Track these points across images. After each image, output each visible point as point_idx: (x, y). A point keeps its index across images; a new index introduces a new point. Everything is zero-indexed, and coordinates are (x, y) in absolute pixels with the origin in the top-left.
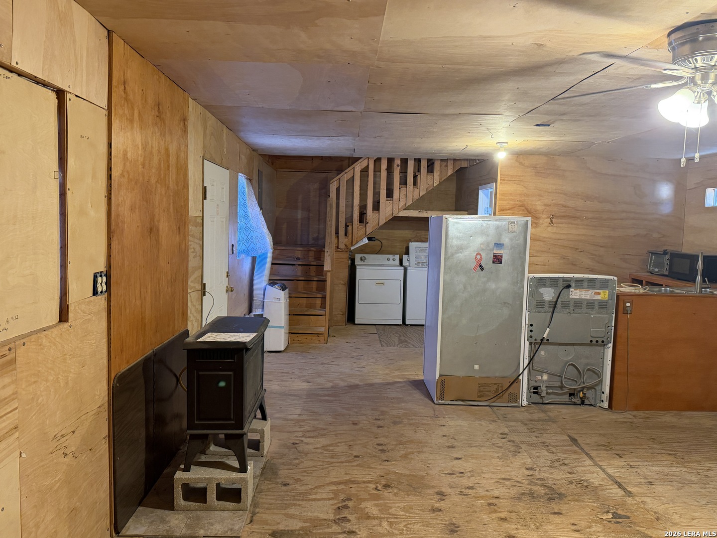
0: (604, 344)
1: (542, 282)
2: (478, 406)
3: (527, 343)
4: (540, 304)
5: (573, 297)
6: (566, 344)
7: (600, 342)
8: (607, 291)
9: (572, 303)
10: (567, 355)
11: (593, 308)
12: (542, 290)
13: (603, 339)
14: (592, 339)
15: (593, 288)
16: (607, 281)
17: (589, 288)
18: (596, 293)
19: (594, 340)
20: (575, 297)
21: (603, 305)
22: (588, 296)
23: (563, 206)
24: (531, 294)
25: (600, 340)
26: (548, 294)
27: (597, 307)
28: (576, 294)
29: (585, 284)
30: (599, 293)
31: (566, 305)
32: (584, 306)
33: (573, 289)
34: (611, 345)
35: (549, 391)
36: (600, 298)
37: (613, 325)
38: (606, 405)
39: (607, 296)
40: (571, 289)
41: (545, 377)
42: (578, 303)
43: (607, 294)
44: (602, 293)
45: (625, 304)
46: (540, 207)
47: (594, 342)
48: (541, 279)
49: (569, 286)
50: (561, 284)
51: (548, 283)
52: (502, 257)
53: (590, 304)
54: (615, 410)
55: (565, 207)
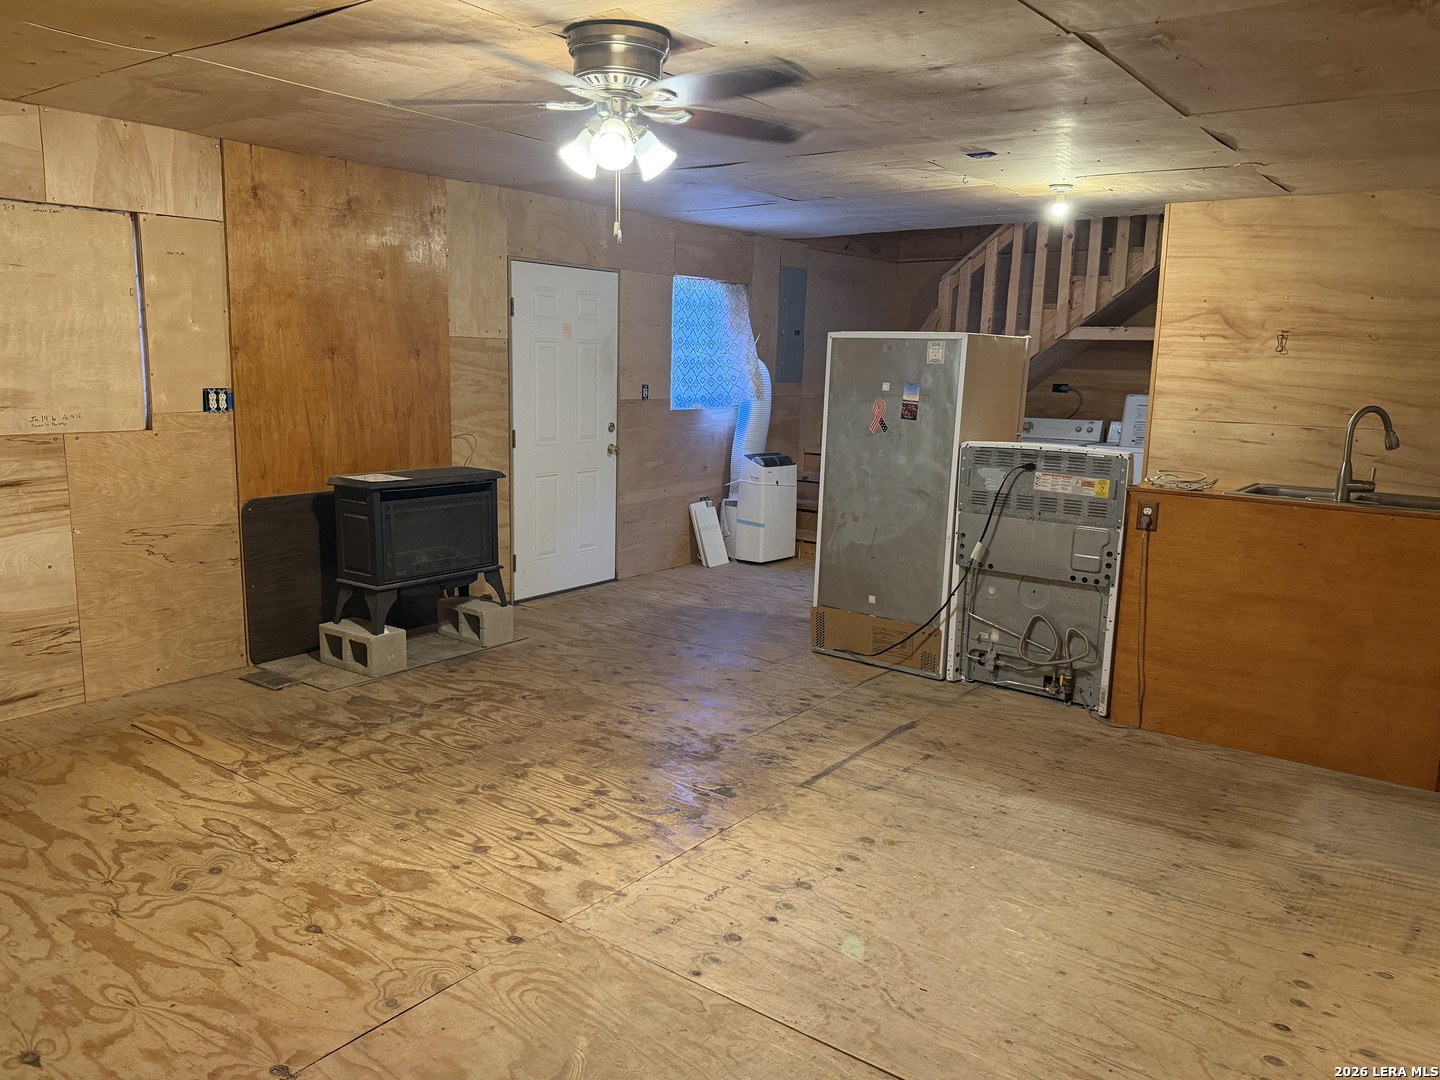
0: (1098, 587)
1: (982, 456)
3: (956, 568)
4: (979, 497)
5: (1040, 488)
6: (1036, 580)
7: (1091, 582)
8: (1108, 481)
9: (1037, 500)
10: (1033, 601)
11: (1077, 513)
12: (983, 471)
13: (1097, 577)
14: (1076, 574)
15: (1081, 473)
16: (1108, 460)
17: (1071, 472)
18: (1085, 484)
19: (1079, 577)
20: (1044, 489)
21: (1098, 509)
22: (1070, 488)
23: (1312, 309)
24: (967, 477)
25: (1091, 578)
26: (993, 479)
27: (1085, 511)
28: (1045, 482)
29: (1065, 464)
30: (1091, 484)
31: (1025, 503)
32: (1061, 506)
33: (1040, 474)
34: (1114, 591)
35: (999, 663)
36: (1093, 494)
37: (1119, 550)
38: (1102, 709)
39: (1106, 490)
40: (1036, 473)
41: (995, 637)
42: (1048, 502)
43: (1107, 487)
44: (1096, 484)
45: (1141, 508)
46: (1253, 314)
47: (1079, 580)
48: (983, 450)
49: (1031, 467)
50: (1018, 461)
51: (994, 458)
52: (916, 407)
53: (1073, 505)
54: (1115, 722)
55: (1320, 311)
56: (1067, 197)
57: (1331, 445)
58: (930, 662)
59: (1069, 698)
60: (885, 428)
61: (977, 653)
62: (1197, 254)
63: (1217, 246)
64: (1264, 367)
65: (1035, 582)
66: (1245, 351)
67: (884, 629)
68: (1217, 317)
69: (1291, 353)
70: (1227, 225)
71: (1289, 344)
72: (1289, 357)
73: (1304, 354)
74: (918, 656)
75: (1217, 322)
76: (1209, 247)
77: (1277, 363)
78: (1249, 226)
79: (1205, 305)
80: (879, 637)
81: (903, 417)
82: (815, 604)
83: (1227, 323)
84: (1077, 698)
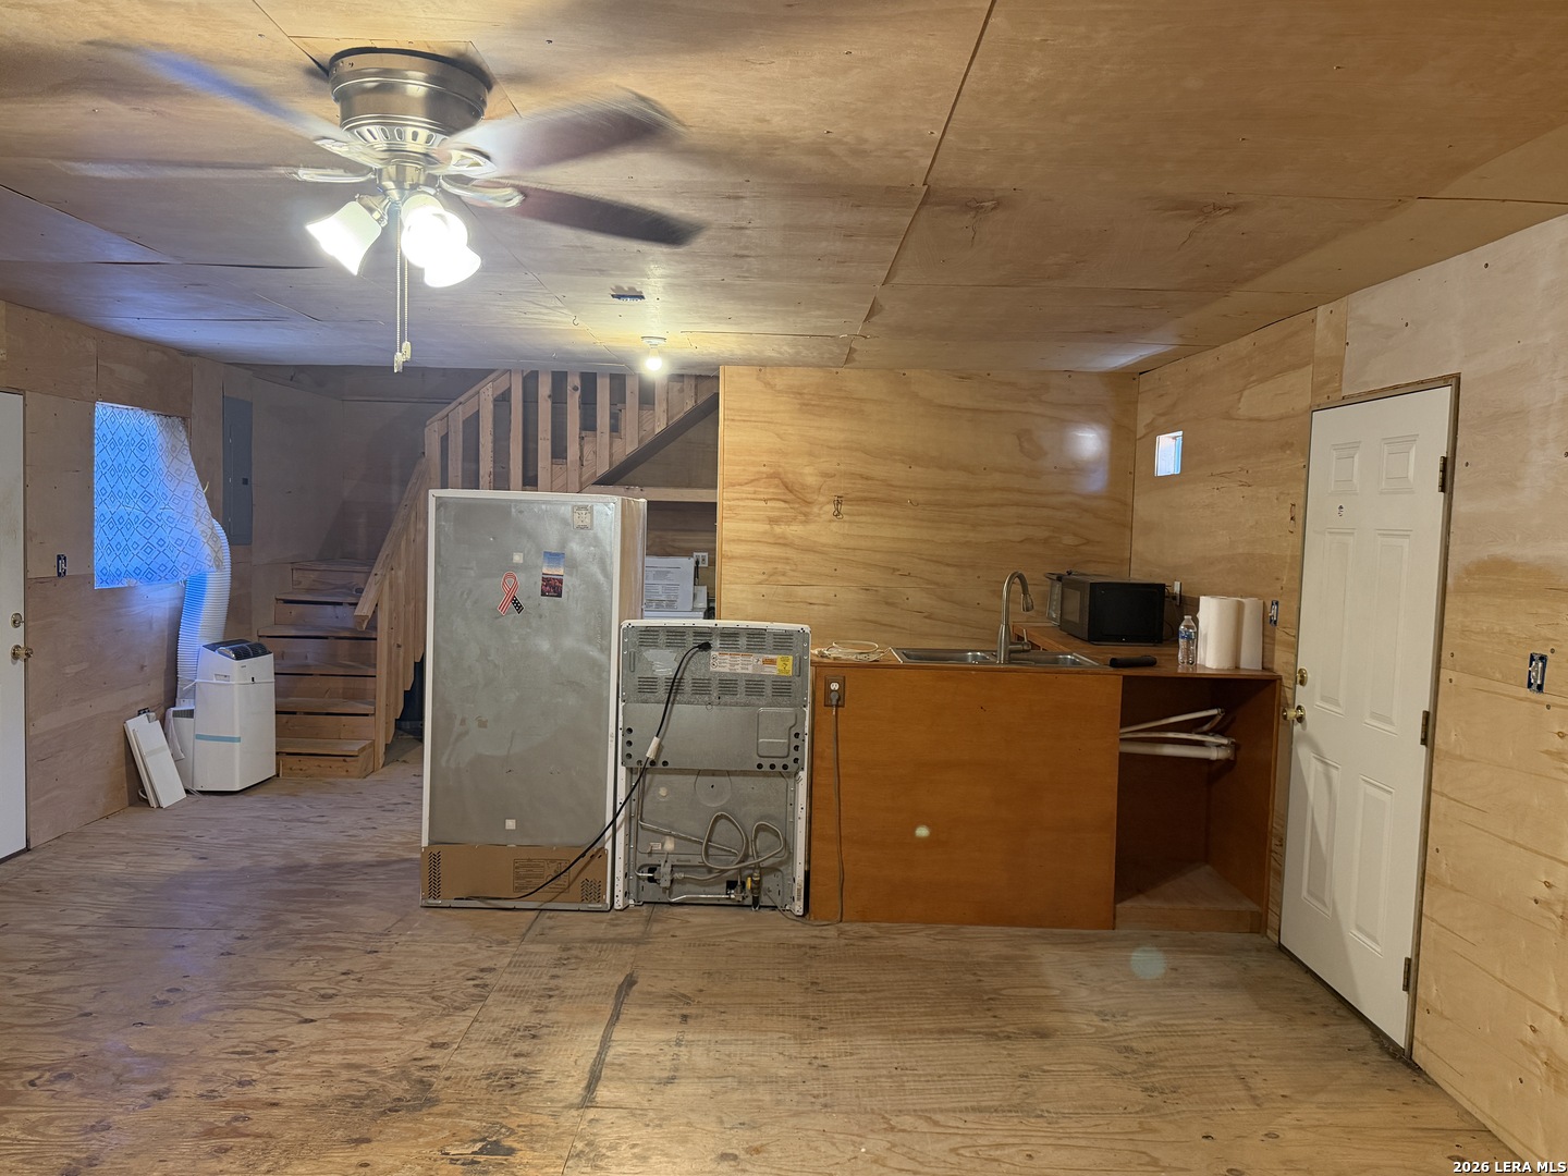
0: (787, 772)
1: (648, 636)
2: (514, 909)
3: (622, 771)
4: (647, 686)
5: (718, 669)
6: (714, 773)
7: (779, 768)
8: (791, 657)
9: (715, 684)
10: (713, 797)
11: (760, 693)
12: (650, 654)
13: (784, 761)
14: (763, 761)
15: (761, 649)
16: (788, 635)
17: (750, 649)
18: (767, 662)
19: (766, 763)
20: (722, 670)
21: (782, 688)
22: (750, 667)
23: (862, 477)
24: (630, 662)
25: (779, 763)
26: (663, 664)
27: (768, 691)
28: (723, 663)
29: (743, 641)
30: (773, 662)
31: (701, 687)
32: (741, 688)
33: (717, 653)
34: (803, 775)
35: (676, 875)
36: (776, 673)
37: (807, 730)
38: (798, 907)
39: (789, 667)
40: (713, 653)
41: (669, 845)
42: (728, 685)
43: (790, 663)
44: (779, 661)
45: (828, 685)
46: (812, 480)
47: (766, 768)
48: (648, 630)
49: (706, 647)
50: (691, 641)
51: (662, 638)
52: (561, 581)
53: (754, 686)
54: (815, 919)
55: (867, 479)
56: (661, 353)
57: (887, 603)
58: (593, 891)
59: (756, 903)
60: (519, 608)
61: (646, 869)
62: (753, 419)
63: (772, 412)
64: (823, 529)
65: (713, 775)
66: (805, 515)
67: (529, 860)
68: (776, 481)
69: (846, 518)
70: (779, 392)
71: (844, 508)
72: (845, 521)
73: (857, 519)
74: (577, 887)
75: (777, 486)
76: (765, 412)
77: (834, 526)
78: (800, 394)
79: (764, 469)
80: (522, 871)
81: (543, 594)
82: (425, 842)
83: (787, 487)
84: (764, 900)
